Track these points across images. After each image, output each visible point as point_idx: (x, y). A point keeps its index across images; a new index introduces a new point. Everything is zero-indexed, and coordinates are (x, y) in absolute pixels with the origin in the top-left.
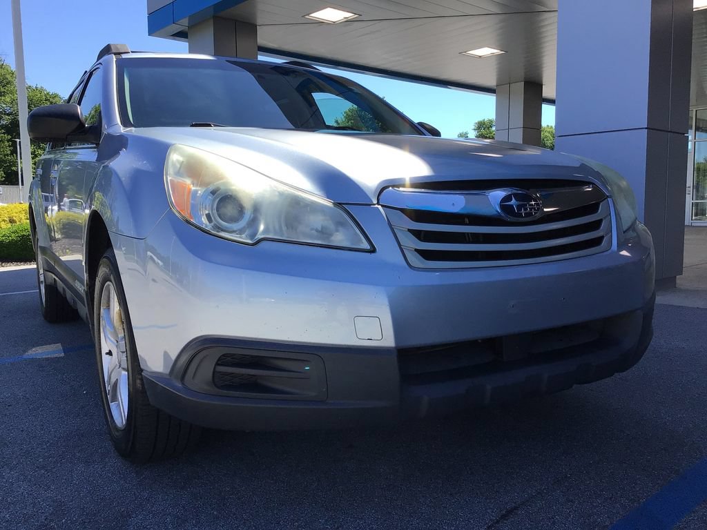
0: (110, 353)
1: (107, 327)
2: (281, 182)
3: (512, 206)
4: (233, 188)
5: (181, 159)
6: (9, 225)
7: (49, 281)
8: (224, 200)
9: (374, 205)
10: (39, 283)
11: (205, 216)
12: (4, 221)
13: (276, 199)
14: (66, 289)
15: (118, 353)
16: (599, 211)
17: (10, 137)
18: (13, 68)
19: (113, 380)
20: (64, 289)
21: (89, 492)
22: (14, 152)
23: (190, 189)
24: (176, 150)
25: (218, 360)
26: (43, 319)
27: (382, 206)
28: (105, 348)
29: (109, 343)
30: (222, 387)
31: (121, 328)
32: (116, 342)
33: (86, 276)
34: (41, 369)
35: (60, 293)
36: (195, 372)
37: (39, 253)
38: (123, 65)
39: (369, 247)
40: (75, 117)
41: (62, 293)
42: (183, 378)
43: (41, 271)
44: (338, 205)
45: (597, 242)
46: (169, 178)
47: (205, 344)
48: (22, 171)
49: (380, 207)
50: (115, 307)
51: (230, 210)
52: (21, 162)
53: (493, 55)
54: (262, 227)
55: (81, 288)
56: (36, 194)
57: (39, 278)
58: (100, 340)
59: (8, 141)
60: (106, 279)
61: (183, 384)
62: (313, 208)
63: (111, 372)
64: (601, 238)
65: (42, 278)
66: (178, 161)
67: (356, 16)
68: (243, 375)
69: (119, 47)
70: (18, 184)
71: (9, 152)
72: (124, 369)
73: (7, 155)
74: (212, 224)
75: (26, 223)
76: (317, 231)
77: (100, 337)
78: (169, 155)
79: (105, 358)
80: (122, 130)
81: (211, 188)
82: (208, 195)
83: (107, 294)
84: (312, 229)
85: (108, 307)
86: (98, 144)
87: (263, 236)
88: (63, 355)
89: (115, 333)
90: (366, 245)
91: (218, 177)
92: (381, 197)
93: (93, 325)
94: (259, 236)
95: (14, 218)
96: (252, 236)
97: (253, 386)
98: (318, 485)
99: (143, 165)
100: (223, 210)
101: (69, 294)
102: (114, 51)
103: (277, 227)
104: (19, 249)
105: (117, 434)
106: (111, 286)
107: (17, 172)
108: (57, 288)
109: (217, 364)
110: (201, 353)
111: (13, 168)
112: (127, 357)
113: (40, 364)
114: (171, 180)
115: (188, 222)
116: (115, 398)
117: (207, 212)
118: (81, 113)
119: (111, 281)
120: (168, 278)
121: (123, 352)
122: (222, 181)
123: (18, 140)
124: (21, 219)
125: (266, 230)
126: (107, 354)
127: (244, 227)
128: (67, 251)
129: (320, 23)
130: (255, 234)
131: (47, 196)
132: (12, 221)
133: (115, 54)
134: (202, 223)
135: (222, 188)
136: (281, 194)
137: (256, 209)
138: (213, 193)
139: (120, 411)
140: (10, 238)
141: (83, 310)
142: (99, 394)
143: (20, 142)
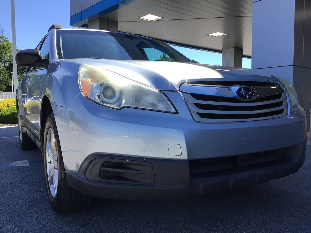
0: (50, 162)
1: (49, 150)
2: (133, 80)
3: (242, 93)
4: (110, 83)
5: (86, 70)
6: (7, 108)
7: (24, 131)
8: (106, 88)
9: (178, 91)
10: (19, 132)
11: (97, 96)
12: (5, 106)
13: (131, 88)
14: (31, 134)
15: (54, 161)
16: (282, 97)
17: (9, 71)
18: (11, 42)
19: (51, 175)
20: (30, 134)
21: (40, 227)
22: (10, 78)
23: (90, 84)
24: (83, 66)
25: (102, 164)
26: (21, 148)
27: (181, 92)
28: (48, 160)
29: (50, 157)
30: (104, 178)
31: (55, 150)
32: (53, 157)
33: (40, 127)
34: (19, 170)
35: (28, 136)
36: (91, 170)
37: (20, 118)
38: (59, 33)
39: (175, 111)
40: (37, 55)
41: (29, 136)
42: (85, 174)
43: (20, 127)
44: (161, 91)
45: (281, 111)
46: (80, 79)
47: (96, 157)
48: (13, 86)
49: (180, 92)
50: (53, 140)
51: (109, 93)
52: (13, 82)
53: (221, 36)
54: (124, 102)
55: (38, 133)
56: (19, 93)
57: (19, 130)
58: (46, 156)
59: (8, 73)
60: (50, 127)
61: (85, 176)
62: (148, 93)
63: (51, 171)
64: (283, 110)
65: (21, 130)
66: (84, 71)
67: (162, 18)
68: (114, 172)
69: (58, 26)
70: (12, 92)
71: (8, 78)
72: (56, 169)
73: (7, 79)
74: (100, 100)
75: (15, 107)
76: (150, 104)
77: (46, 155)
78: (80, 69)
79: (48, 165)
80: (58, 60)
81: (100, 83)
82: (99, 86)
83: (50, 134)
84: (147, 103)
85: (50, 141)
86: (47, 67)
87: (124, 106)
88: (28, 165)
89: (53, 152)
90: (173, 110)
91: (103, 78)
92: (180, 88)
93: (43, 150)
94: (122, 105)
95: (9, 105)
96: (119, 106)
97: (118, 177)
98: (149, 225)
99: (68, 74)
100: (105, 93)
101: (32, 136)
102: (56, 27)
103: (131, 102)
104: (11, 118)
105: (52, 200)
106: (52, 131)
107: (12, 86)
108: (27, 134)
109: (102, 166)
110: (93, 161)
111: (10, 85)
112: (58, 163)
113: (18, 168)
114: (81, 80)
115: (89, 99)
116: (52, 184)
117: (98, 94)
118: (40, 53)
119: (52, 128)
120: (78, 128)
121: (56, 161)
122: (105, 80)
123: (12, 73)
124: (12, 105)
125: (126, 103)
126: (49, 163)
127: (116, 101)
128: (33, 119)
129: (146, 21)
130: (121, 105)
131: (24, 95)
132: (8, 106)
133: (56, 29)
134: (96, 100)
135: (105, 83)
136: (133, 86)
137: (121, 93)
138: (101, 85)
139: (54, 190)
140: (7, 114)
141: (38, 143)
142: (45, 182)
143: (13, 73)
